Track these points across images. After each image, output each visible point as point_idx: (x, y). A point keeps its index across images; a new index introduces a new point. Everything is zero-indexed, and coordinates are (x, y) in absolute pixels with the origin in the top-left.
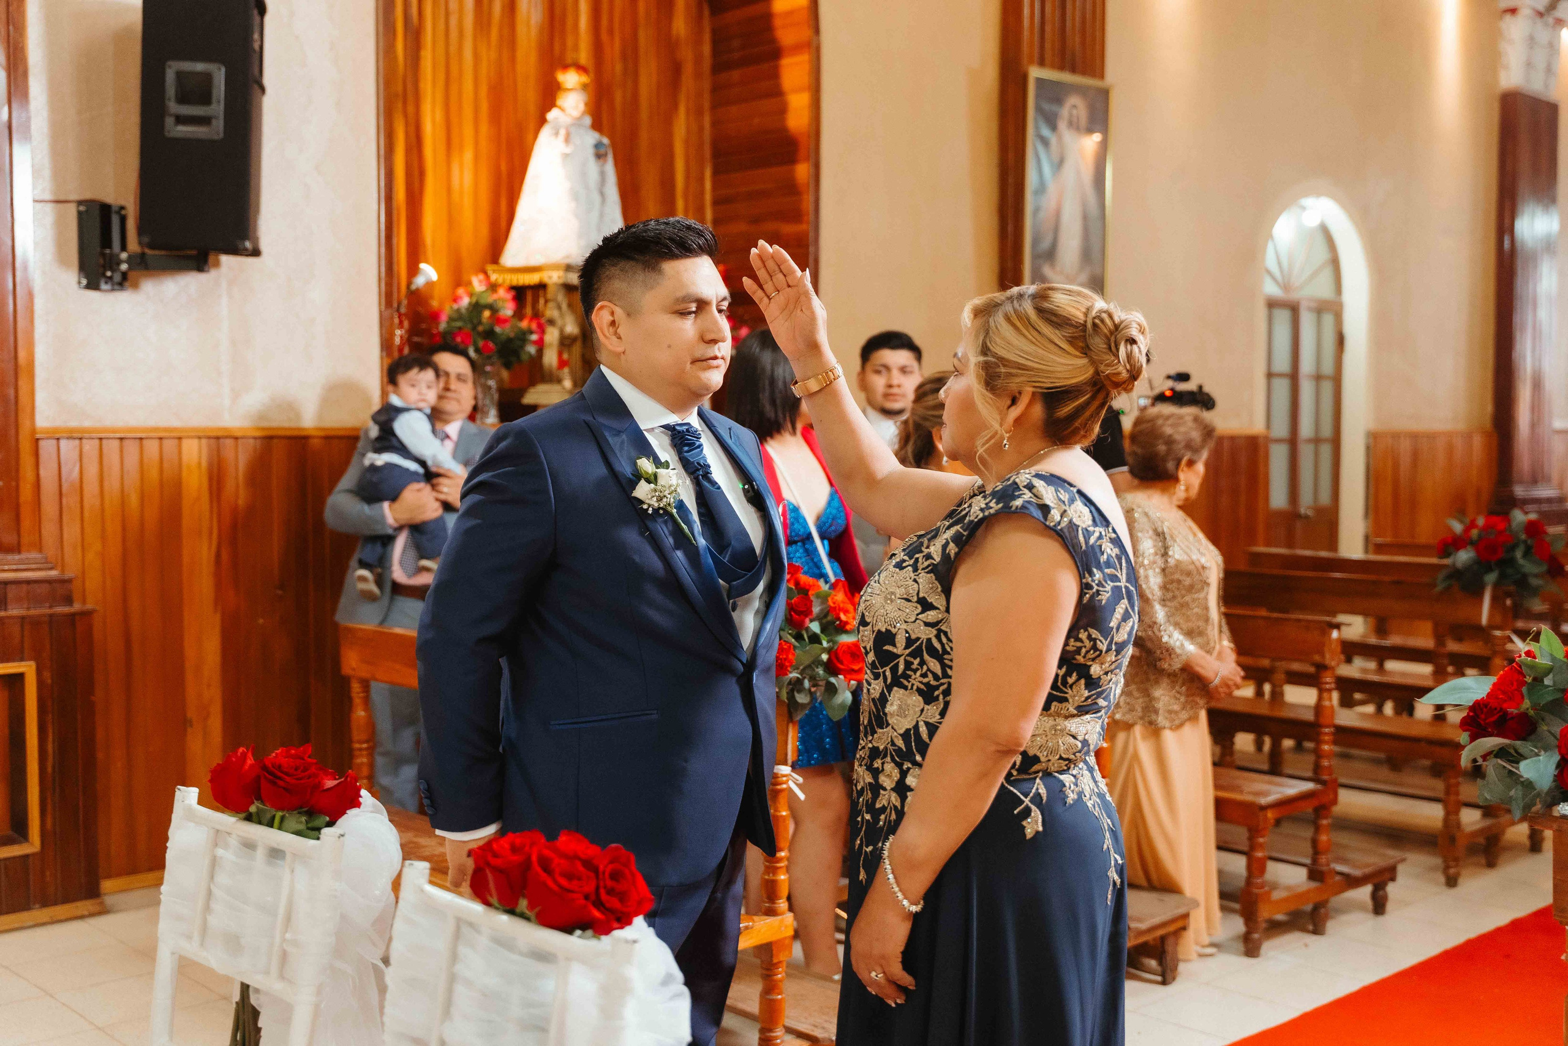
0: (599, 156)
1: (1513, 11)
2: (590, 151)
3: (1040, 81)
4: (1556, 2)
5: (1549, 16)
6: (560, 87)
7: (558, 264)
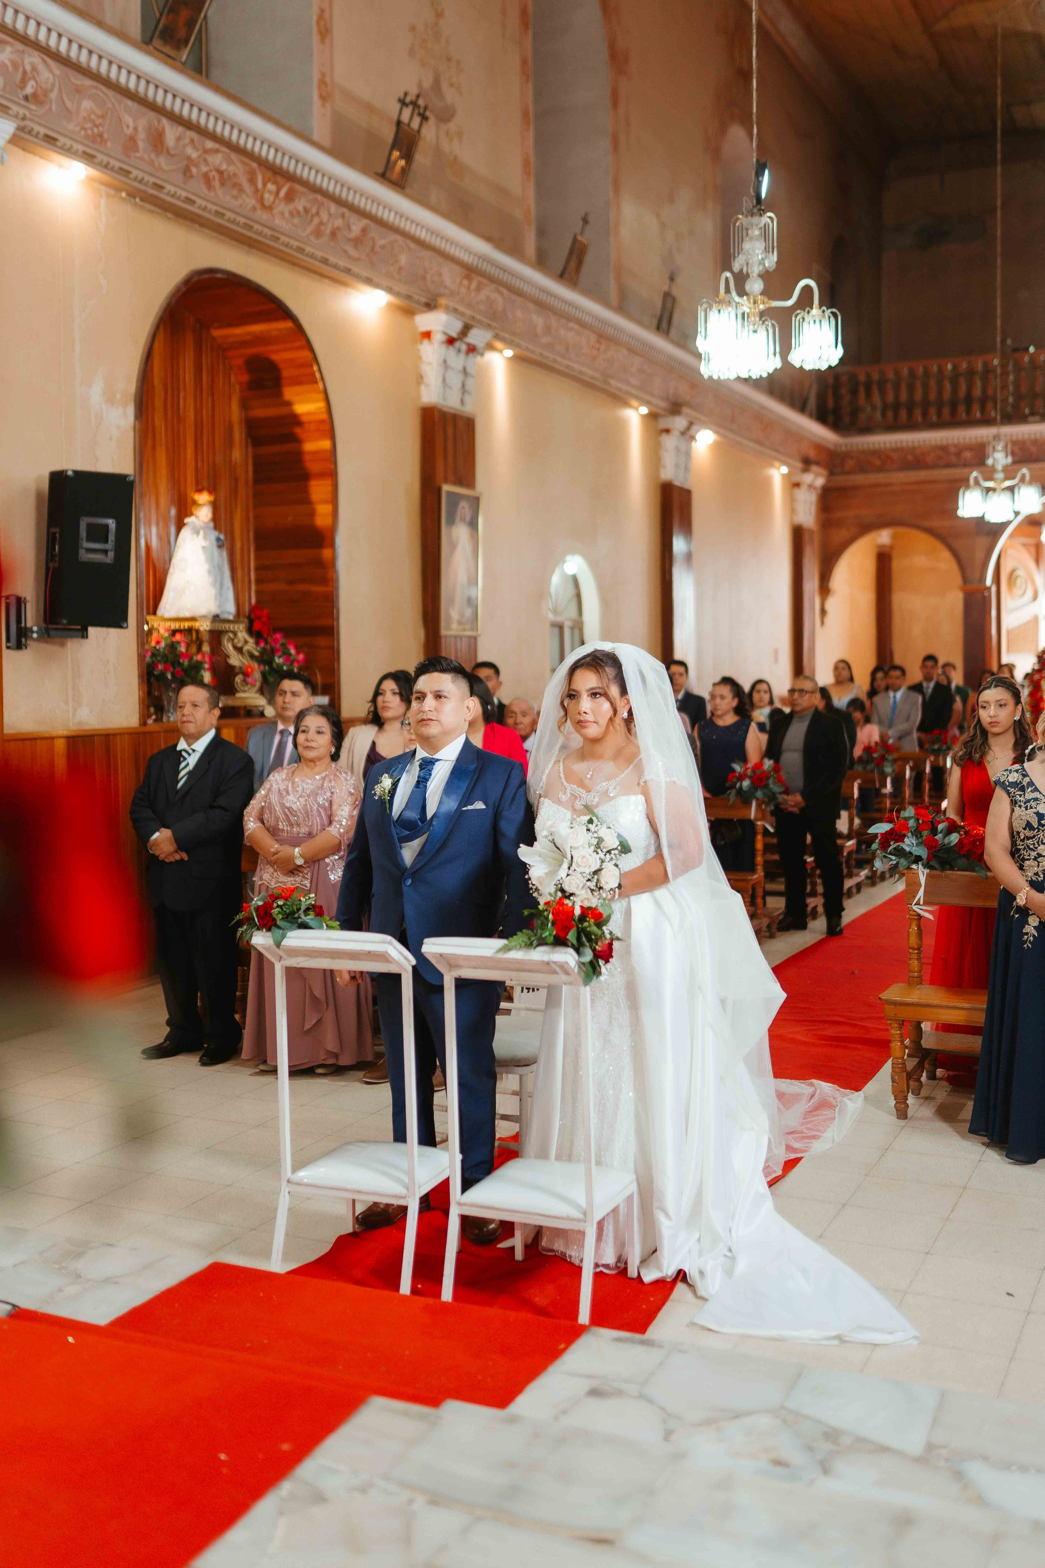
0: (220, 547)
1: (667, 431)
2: (215, 543)
3: (449, 493)
4: (691, 424)
5: (687, 434)
6: (195, 503)
7: (204, 617)
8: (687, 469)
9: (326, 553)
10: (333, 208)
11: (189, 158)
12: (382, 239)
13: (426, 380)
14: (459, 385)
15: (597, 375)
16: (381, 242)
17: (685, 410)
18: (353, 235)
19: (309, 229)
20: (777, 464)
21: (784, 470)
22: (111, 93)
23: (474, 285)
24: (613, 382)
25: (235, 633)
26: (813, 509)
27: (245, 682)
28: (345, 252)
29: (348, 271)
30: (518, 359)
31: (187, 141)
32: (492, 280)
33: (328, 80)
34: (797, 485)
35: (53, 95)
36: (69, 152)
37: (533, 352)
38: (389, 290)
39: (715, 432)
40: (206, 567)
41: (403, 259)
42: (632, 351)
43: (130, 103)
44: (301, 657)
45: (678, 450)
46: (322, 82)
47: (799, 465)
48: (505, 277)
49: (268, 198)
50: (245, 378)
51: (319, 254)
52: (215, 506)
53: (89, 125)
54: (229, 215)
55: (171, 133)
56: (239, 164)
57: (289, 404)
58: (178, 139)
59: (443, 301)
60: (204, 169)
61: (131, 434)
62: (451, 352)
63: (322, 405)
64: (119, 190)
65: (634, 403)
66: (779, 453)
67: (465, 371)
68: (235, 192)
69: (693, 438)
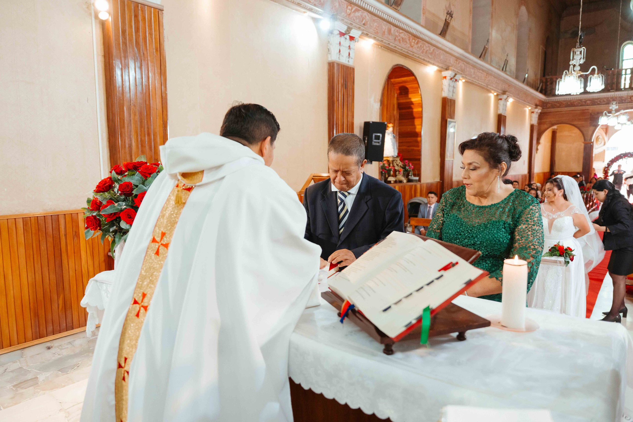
1: (501, 99)
3: (449, 121)
4: (508, 97)
5: (506, 100)
6: (388, 126)
7: (390, 157)
8: (505, 110)
9: (419, 139)
10: (427, 45)
11: (396, 36)
12: (437, 52)
13: (444, 90)
14: (452, 91)
15: (485, 85)
16: (437, 53)
17: (507, 93)
18: (430, 52)
19: (421, 51)
20: (528, 106)
21: (530, 108)
22: (381, 20)
23: (458, 62)
24: (489, 87)
25: (397, 161)
26: (537, 119)
27: (399, 173)
28: (428, 56)
29: (429, 62)
30: (466, 82)
31: (396, 31)
32: (463, 60)
33: (425, 8)
34: (533, 112)
35: (368, 23)
36: (370, 37)
37: (470, 80)
38: (438, 66)
39: (513, 99)
40: (391, 143)
41: (442, 57)
42: (495, 77)
43: (384, 22)
44: (412, 167)
45: (504, 104)
46: (424, 9)
47: (535, 106)
48: (466, 59)
49: (412, 43)
50: (398, 92)
51: (423, 58)
52: (393, 127)
53: (375, 29)
54: (403, 49)
55: (393, 28)
56: (407, 36)
57: (410, 99)
58: (394, 30)
59: (451, 68)
60: (399, 38)
61: (379, 110)
62: (451, 81)
63: (420, 99)
64: (379, 45)
65: (493, 92)
66: (529, 104)
67: (454, 87)
68: (405, 43)
69: (508, 101)
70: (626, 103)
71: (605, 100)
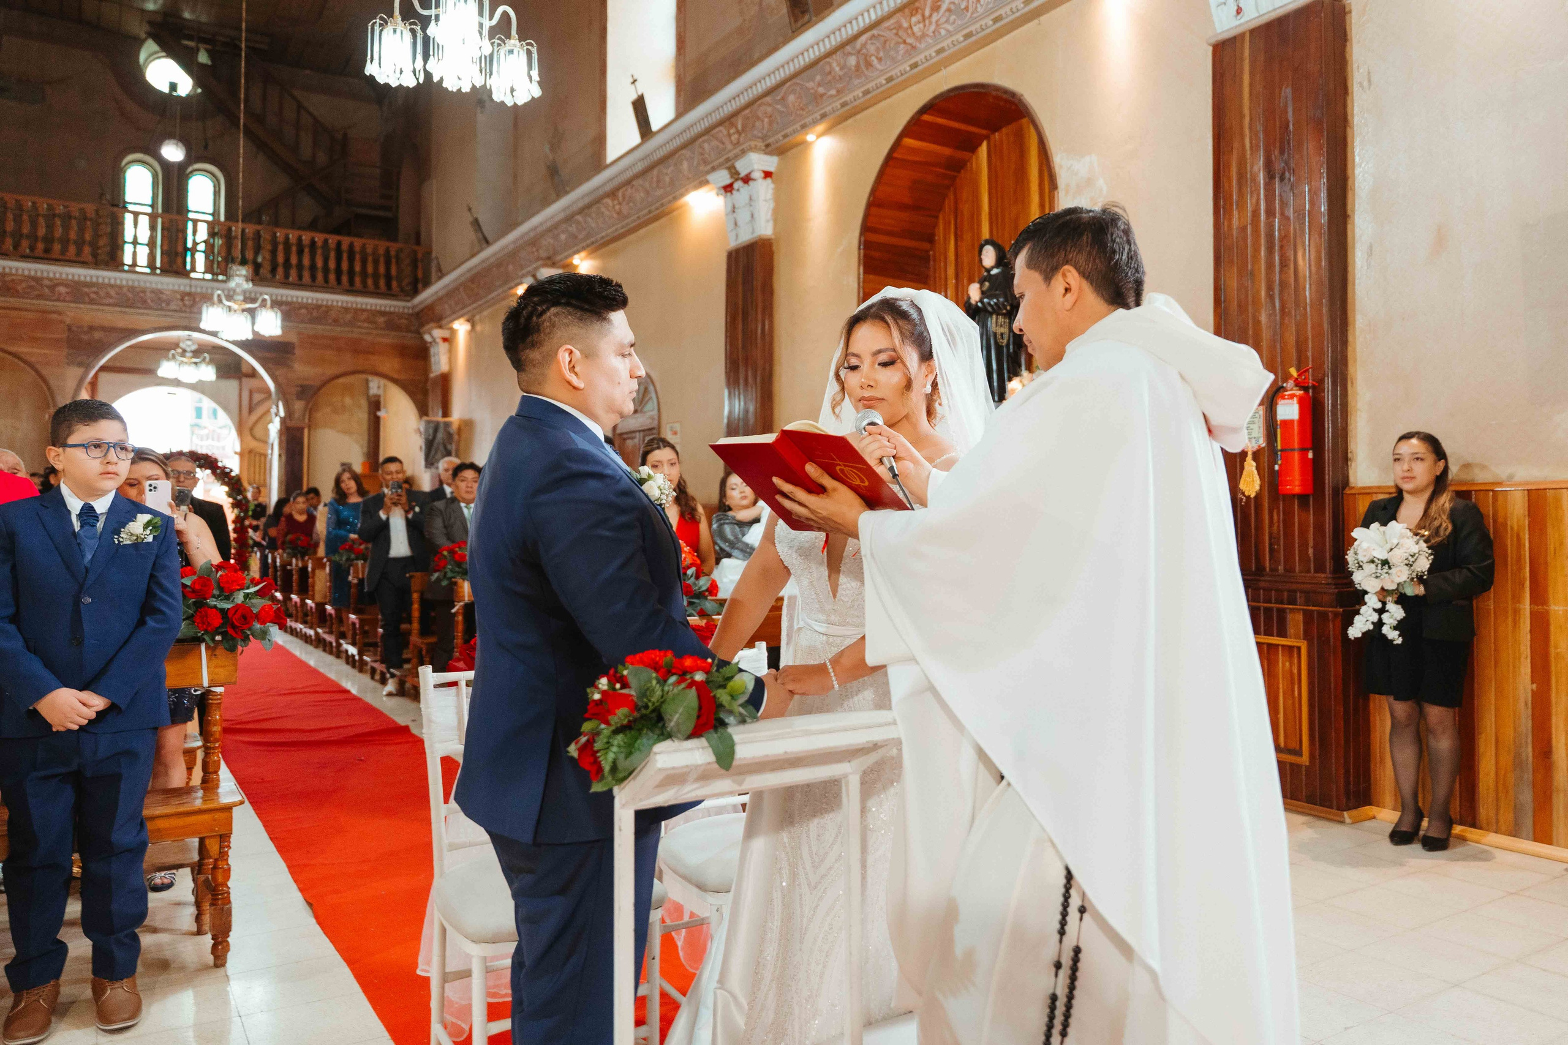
70: (170, 311)
71: (112, 292)
